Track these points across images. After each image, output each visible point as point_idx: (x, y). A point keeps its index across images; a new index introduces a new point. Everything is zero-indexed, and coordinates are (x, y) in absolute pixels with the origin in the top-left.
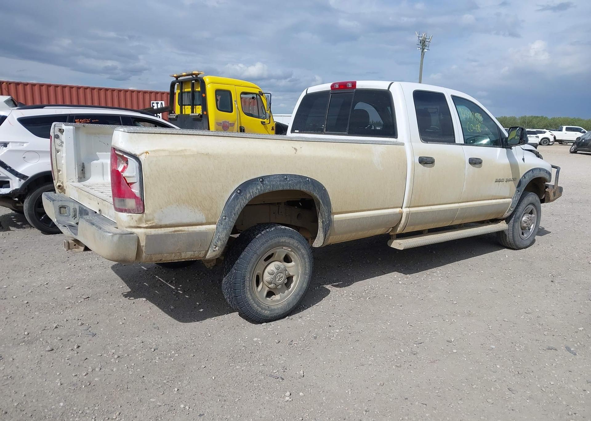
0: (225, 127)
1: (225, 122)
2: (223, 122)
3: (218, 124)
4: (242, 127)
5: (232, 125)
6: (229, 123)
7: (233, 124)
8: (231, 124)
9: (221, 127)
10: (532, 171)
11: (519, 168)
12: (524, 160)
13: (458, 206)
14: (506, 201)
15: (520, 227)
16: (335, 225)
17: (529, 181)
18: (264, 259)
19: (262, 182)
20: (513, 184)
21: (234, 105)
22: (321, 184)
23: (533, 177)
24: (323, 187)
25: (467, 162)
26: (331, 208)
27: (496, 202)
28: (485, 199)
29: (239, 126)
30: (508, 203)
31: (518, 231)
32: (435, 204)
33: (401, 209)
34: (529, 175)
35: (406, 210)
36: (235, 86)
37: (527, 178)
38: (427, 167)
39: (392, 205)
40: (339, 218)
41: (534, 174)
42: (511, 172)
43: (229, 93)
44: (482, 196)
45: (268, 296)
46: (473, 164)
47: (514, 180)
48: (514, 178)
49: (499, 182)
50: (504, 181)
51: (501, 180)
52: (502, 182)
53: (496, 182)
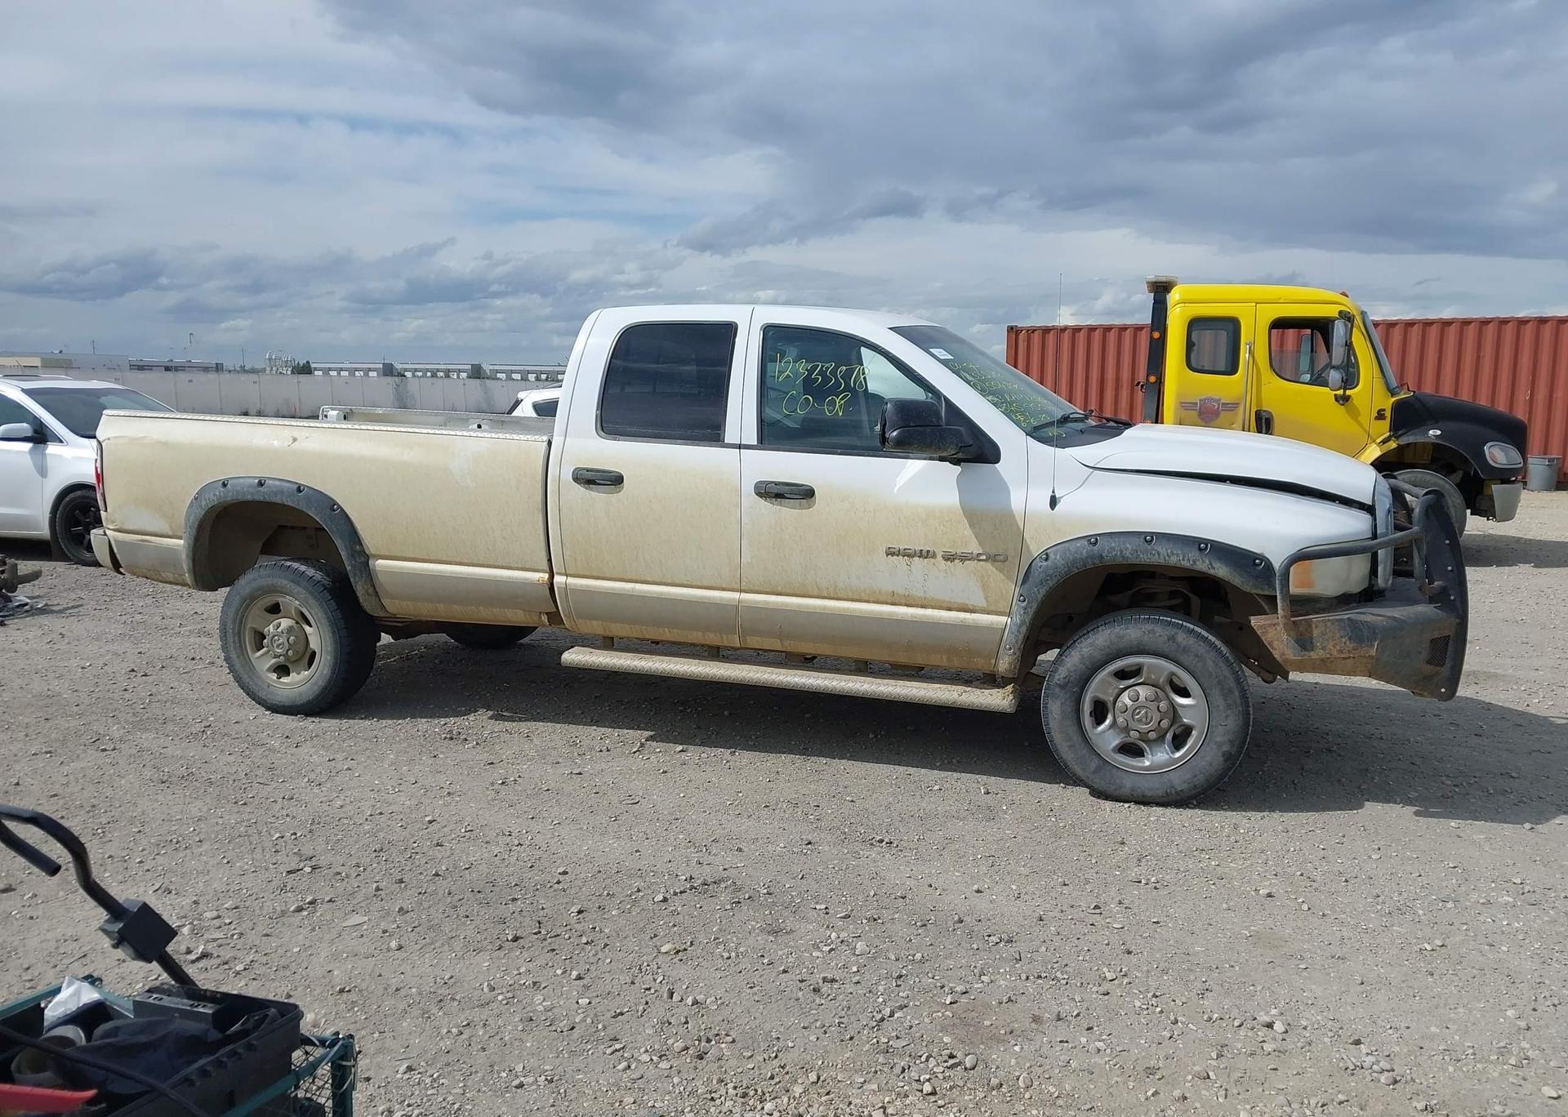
0: (1207, 414)
1: (1211, 399)
2: (1201, 400)
3: (1184, 406)
4: (1265, 411)
5: (1232, 407)
6: (1222, 401)
7: (1233, 404)
8: (1228, 404)
9: (1194, 414)
10: (1093, 540)
11: (1017, 524)
12: (1053, 502)
13: (734, 599)
14: (974, 620)
15: (1087, 720)
16: (381, 578)
17: (1066, 569)
18: (265, 610)
19: (224, 485)
20: (995, 570)
21: (1244, 355)
22: (333, 500)
23: (1092, 557)
24: (332, 505)
25: (749, 488)
26: (361, 544)
27: (919, 615)
28: (856, 597)
29: (1254, 410)
30: (989, 629)
31: (1072, 730)
32: (649, 579)
33: (546, 576)
34: (1069, 550)
35: (558, 579)
36: (1257, 303)
37: (1055, 559)
38: (599, 492)
39: (517, 563)
40: (382, 566)
41: (1103, 550)
42: (968, 532)
43: (1231, 325)
44: (836, 587)
45: (274, 671)
46: (770, 497)
47: (992, 558)
48: (993, 552)
49: (909, 556)
50: (934, 556)
51: (918, 552)
52: (926, 558)
53: (893, 554)
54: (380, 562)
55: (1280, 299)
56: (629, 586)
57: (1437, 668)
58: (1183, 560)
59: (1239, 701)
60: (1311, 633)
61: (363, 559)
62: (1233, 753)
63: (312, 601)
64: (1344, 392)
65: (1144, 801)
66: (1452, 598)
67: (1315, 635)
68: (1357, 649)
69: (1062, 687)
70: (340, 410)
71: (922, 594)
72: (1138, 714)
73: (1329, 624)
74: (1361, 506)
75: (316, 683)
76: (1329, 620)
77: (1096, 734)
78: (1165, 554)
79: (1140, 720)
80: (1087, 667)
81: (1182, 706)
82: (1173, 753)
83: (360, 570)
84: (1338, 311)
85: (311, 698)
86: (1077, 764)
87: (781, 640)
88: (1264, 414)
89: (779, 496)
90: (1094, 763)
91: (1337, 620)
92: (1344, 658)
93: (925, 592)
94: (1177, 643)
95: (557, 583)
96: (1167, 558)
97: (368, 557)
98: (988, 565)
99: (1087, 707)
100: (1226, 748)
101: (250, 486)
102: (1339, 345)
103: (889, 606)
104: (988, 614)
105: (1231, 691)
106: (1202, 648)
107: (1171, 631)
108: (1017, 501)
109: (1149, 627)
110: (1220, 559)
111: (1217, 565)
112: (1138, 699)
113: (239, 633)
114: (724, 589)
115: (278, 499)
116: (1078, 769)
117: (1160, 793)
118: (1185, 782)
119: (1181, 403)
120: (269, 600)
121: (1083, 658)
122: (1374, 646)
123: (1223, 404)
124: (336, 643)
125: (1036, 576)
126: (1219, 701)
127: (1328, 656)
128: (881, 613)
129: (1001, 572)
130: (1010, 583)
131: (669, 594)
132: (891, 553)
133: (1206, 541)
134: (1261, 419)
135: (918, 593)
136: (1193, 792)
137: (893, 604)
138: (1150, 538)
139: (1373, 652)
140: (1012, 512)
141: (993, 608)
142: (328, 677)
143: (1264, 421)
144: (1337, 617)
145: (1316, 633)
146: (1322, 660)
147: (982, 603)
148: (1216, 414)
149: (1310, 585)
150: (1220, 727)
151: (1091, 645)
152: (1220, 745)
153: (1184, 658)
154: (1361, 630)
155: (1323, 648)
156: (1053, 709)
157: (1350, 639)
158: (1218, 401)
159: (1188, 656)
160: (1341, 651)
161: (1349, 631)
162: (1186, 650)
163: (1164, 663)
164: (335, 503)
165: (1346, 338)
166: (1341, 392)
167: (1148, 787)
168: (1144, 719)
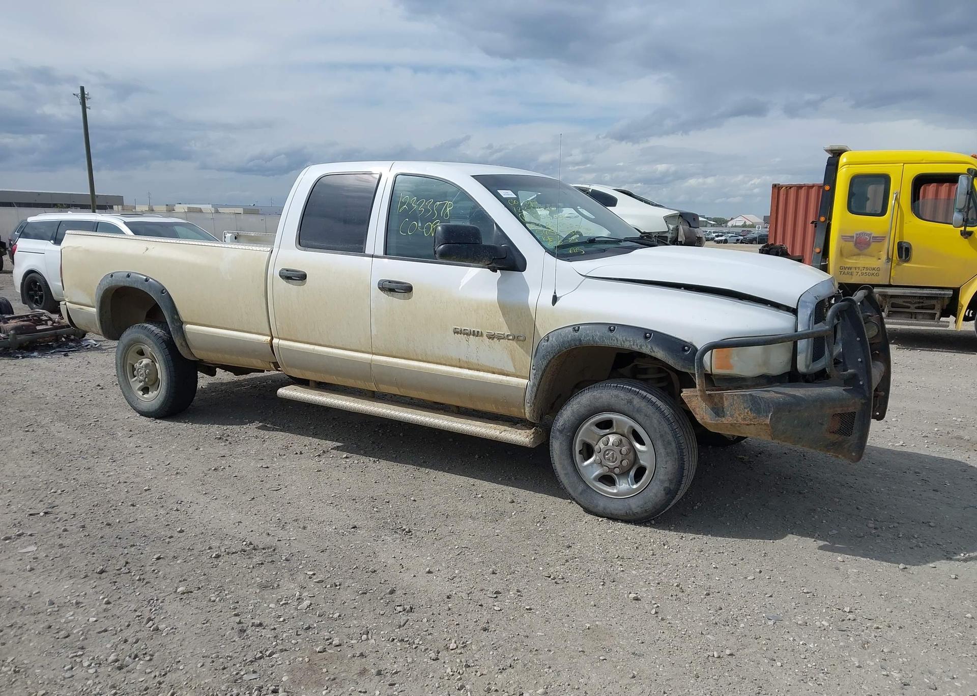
0: (861, 244)
1: (864, 234)
2: (857, 234)
3: (845, 238)
4: (905, 242)
5: (880, 239)
6: (872, 235)
7: (880, 237)
8: (878, 237)
9: (851, 244)
10: (576, 328)
11: (531, 315)
12: (555, 299)
13: (368, 359)
14: (507, 381)
15: (578, 457)
16: (189, 336)
17: (558, 348)
18: (137, 352)
19: (112, 276)
20: (518, 346)
21: (891, 201)
22: (163, 287)
23: (575, 340)
24: (163, 290)
25: (375, 285)
26: (178, 315)
27: (475, 376)
28: (438, 361)
29: (897, 241)
30: (516, 388)
31: (567, 462)
32: (322, 343)
33: (269, 338)
34: (561, 335)
35: (275, 341)
36: (904, 164)
37: (552, 340)
38: (293, 285)
39: (254, 330)
40: (190, 329)
41: (582, 335)
42: (502, 319)
43: (885, 179)
44: (426, 354)
45: (142, 390)
46: (386, 291)
47: (516, 338)
48: (516, 334)
49: (467, 334)
50: (482, 335)
51: (472, 332)
52: (477, 336)
53: (458, 333)
54: (188, 326)
55: (922, 160)
56: (312, 347)
57: (843, 437)
58: (634, 345)
59: (675, 451)
60: (723, 404)
61: (179, 324)
62: (672, 489)
63: (156, 348)
64: (965, 229)
65: (613, 518)
66: (861, 383)
67: (725, 406)
68: (756, 418)
69: (561, 432)
70: (232, 233)
71: (476, 361)
72: (607, 455)
73: (736, 398)
74: (787, 309)
75: (159, 399)
76: (736, 395)
77: (583, 467)
78: (621, 340)
79: (609, 459)
80: (575, 419)
81: (640, 451)
82: (633, 485)
83: (177, 331)
84: (967, 168)
85: (157, 408)
86: (570, 487)
87: (398, 388)
88: (904, 244)
89: (392, 290)
90: (581, 487)
91: (741, 395)
92: (748, 425)
93: (478, 360)
94: (633, 405)
95: (274, 343)
96: (623, 343)
97: (182, 323)
98: (514, 343)
99: (578, 447)
100: (666, 484)
101: (123, 277)
102: (962, 193)
103: (458, 369)
104: (517, 377)
105: (669, 443)
106: (650, 410)
107: (630, 396)
108: (532, 299)
109: (615, 392)
110: (658, 345)
111: (656, 349)
112: (608, 443)
113: (124, 367)
114: (363, 352)
115: (135, 286)
116: (570, 490)
117: (623, 512)
118: (639, 506)
119: (842, 236)
120: (136, 348)
121: (574, 412)
122: (768, 417)
123: (873, 237)
124: (168, 375)
125: (542, 352)
126: (661, 451)
127: (735, 422)
128: (452, 373)
129: (522, 348)
130: (528, 356)
131: (333, 353)
132: (456, 332)
133: (651, 332)
134: (902, 248)
135: (474, 360)
136: (645, 514)
137: (460, 367)
138: (612, 328)
139: (768, 421)
140: (528, 307)
141: (518, 373)
142: (164, 396)
143: (904, 249)
144: (742, 393)
145: (726, 404)
146: (731, 425)
147: (511, 369)
148: (868, 244)
149: (730, 367)
150: (662, 468)
151: (579, 403)
152: (662, 482)
153: (637, 416)
154: (759, 404)
155: (732, 416)
156: (555, 447)
157: (751, 410)
158: (870, 235)
159: (640, 415)
160: (744, 419)
161: (750, 403)
162: (639, 411)
163: (627, 419)
164: (164, 289)
165: (968, 188)
166: (963, 228)
167: (615, 507)
168: (611, 459)
